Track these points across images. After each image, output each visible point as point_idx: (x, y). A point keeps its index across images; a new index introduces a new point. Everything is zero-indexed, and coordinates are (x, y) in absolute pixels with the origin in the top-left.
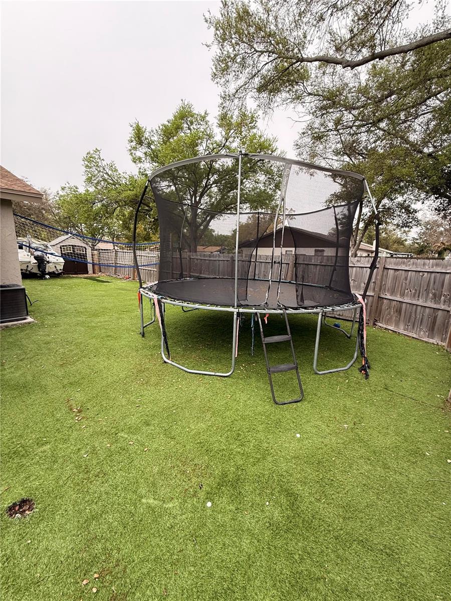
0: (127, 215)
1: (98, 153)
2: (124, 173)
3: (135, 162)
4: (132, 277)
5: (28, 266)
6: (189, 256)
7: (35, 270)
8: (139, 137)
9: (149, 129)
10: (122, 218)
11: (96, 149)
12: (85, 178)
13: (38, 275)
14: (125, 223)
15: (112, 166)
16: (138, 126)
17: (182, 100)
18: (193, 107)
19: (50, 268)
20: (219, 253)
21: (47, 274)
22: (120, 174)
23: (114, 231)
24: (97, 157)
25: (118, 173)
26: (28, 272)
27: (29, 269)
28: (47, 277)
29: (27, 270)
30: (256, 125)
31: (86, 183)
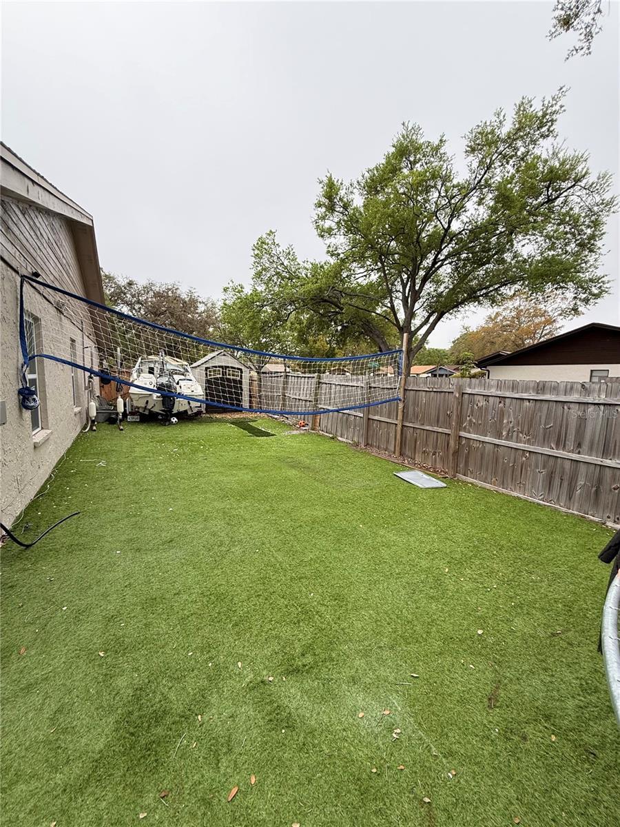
0: (305, 322)
1: (272, 237)
2: (304, 262)
3: (322, 236)
4: (310, 424)
5: (147, 402)
6: (460, 388)
7: (158, 409)
8: (331, 197)
9: (346, 183)
10: (298, 326)
11: (271, 231)
12: (253, 272)
13: (160, 417)
14: (301, 333)
15: (289, 253)
16: (330, 179)
17: (403, 124)
18: (421, 131)
19: (180, 405)
20: (430, 375)
21: (175, 415)
22: (299, 264)
23: (286, 346)
24: (270, 243)
25: (296, 263)
26: (147, 413)
27: (149, 407)
28: (174, 420)
29: (145, 408)
30: (551, 129)
31: (255, 279)
